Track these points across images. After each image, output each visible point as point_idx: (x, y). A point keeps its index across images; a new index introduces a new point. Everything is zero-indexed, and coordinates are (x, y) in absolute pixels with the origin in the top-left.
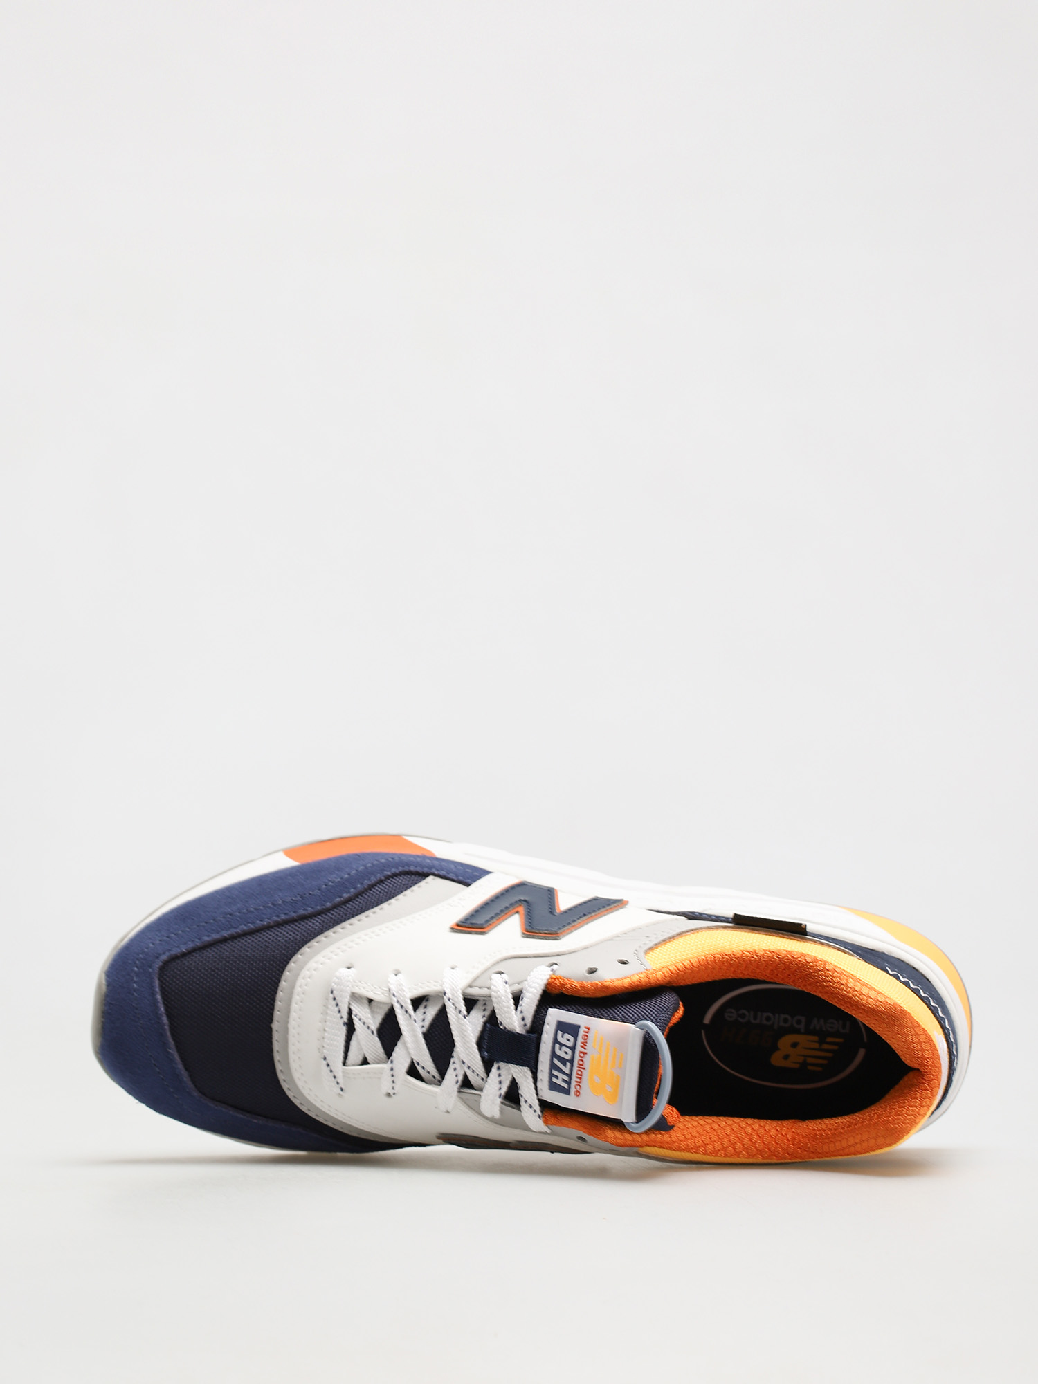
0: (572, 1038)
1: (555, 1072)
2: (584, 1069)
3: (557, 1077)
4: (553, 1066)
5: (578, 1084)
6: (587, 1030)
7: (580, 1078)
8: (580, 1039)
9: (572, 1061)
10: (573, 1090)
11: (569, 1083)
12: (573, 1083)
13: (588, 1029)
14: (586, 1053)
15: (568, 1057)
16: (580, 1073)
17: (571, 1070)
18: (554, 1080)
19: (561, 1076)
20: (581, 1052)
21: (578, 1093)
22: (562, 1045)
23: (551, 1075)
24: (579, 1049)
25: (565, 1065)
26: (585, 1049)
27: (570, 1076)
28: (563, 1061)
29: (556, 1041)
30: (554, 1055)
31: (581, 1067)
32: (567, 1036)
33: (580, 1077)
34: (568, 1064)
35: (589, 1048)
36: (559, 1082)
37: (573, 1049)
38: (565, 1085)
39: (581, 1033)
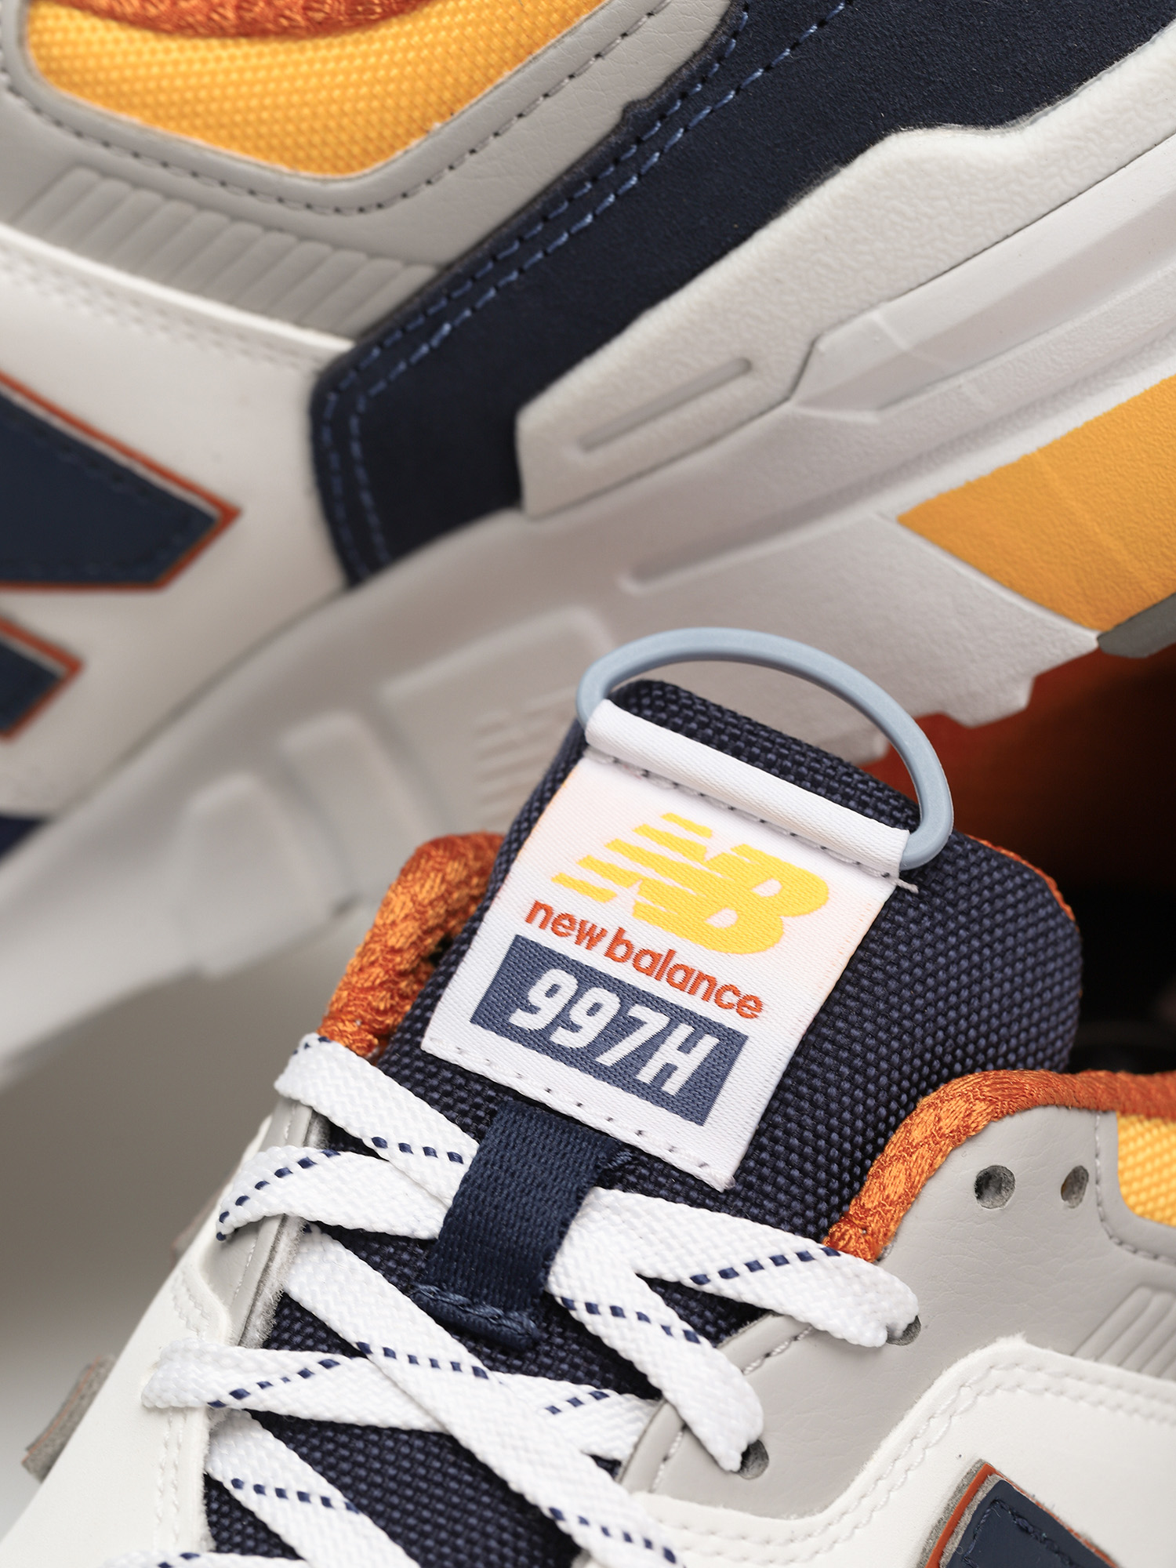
0: (555, 976)
1: (646, 1075)
2: (671, 953)
3: (668, 1070)
4: (623, 1076)
5: (715, 991)
6: (542, 914)
7: (702, 977)
8: (566, 946)
9: (629, 995)
10: (730, 1019)
11: (703, 1026)
12: (708, 1010)
13: (537, 906)
14: (621, 931)
15: (611, 1003)
16: (679, 976)
17: (656, 1004)
18: (672, 1087)
19: (667, 1053)
20: (610, 953)
21: (750, 1005)
22: (563, 1020)
23: (653, 1093)
24: (594, 958)
25: (637, 1023)
26: (603, 932)
27: (678, 1015)
28: (622, 1026)
29: (539, 1041)
30: (583, 1059)
31: (661, 964)
32: (536, 995)
33: (693, 980)
34: (638, 1011)
35: (606, 919)
36: (687, 1065)
37: (588, 978)
38: (708, 1043)
39: (546, 938)
